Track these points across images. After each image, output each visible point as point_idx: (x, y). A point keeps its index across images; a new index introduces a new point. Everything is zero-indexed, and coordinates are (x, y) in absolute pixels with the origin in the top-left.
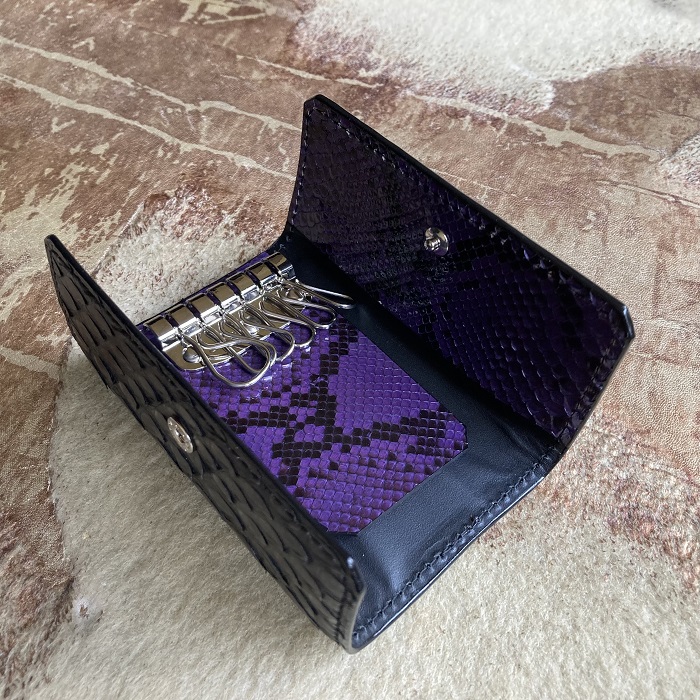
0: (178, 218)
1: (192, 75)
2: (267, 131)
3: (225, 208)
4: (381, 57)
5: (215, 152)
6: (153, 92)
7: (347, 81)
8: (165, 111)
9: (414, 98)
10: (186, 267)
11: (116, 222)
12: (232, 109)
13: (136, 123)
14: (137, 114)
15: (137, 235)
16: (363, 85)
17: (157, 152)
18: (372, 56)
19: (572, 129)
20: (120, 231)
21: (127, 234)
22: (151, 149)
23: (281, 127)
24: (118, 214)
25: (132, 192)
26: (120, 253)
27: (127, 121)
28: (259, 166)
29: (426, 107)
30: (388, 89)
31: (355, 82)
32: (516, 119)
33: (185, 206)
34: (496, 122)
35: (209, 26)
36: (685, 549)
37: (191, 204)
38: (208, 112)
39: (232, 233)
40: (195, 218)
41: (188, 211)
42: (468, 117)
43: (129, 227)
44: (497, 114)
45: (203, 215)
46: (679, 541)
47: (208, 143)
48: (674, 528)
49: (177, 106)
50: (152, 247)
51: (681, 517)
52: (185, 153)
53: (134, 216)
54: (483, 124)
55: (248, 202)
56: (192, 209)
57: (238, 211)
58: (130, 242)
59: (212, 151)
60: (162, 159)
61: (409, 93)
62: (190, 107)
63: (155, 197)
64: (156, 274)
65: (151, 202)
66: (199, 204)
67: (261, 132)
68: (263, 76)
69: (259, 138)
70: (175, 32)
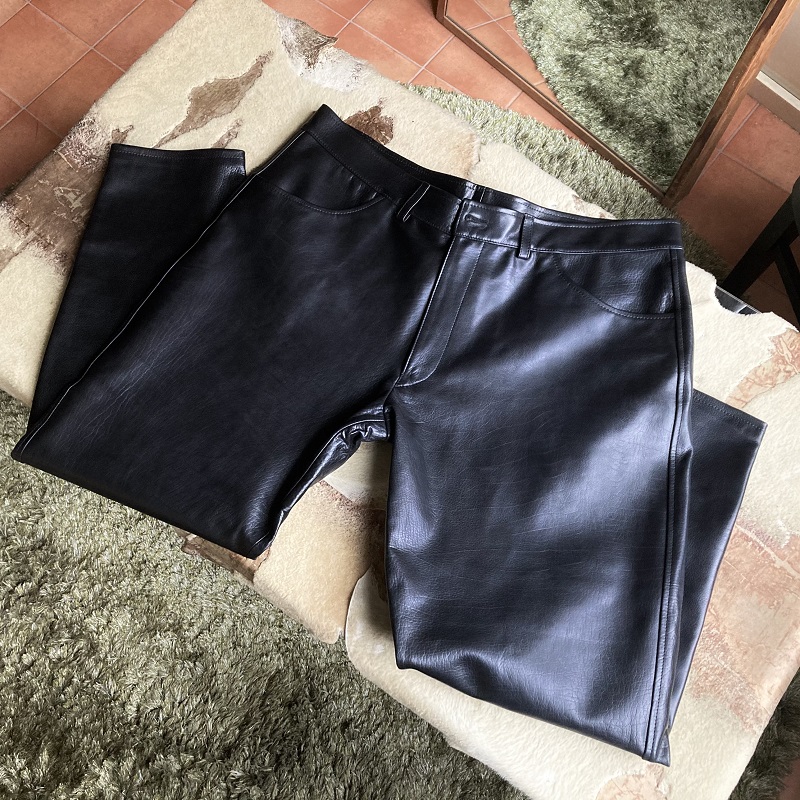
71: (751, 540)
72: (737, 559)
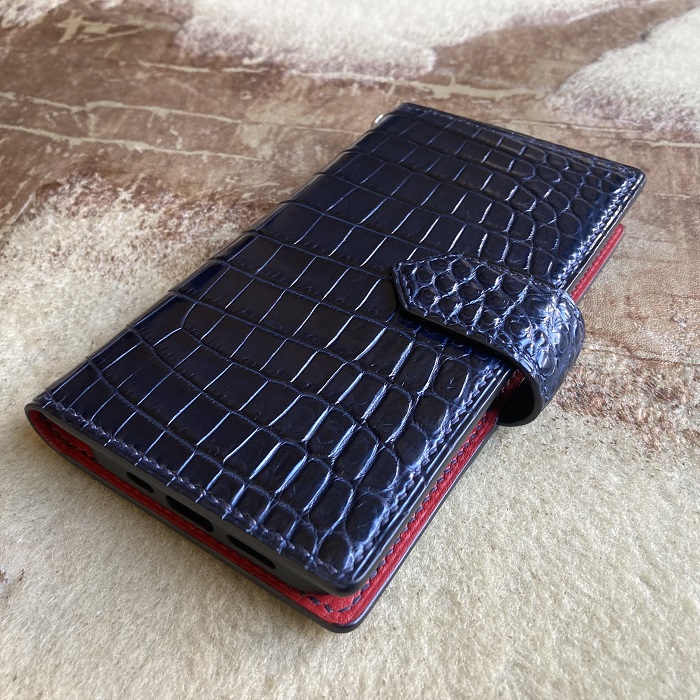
0: (72, 200)
1: (75, 82)
2: (157, 119)
3: (120, 186)
4: (263, 47)
5: (105, 142)
6: (37, 101)
7: (233, 70)
8: (51, 115)
9: (300, 76)
10: (85, 240)
11: (7, 212)
12: (119, 105)
13: (21, 128)
14: (21, 120)
15: (30, 220)
16: (248, 71)
17: (45, 150)
18: (254, 47)
19: (457, 82)
20: (13, 220)
21: (20, 221)
22: (38, 147)
23: (170, 114)
24: (10, 205)
25: (22, 185)
26: (13, 237)
27: (11, 128)
28: (152, 148)
29: (313, 81)
30: (274, 71)
31: (240, 69)
32: (402, 81)
33: (78, 190)
34: (383, 86)
35: (88, 44)
36: (640, 414)
37: (85, 187)
38: (94, 111)
39: (130, 206)
40: (90, 198)
41: (82, 194)
42: (356, 86)
43: (22, 215)
44: (383, 79)
45: (98, 194)
46: (632, 410)
47: (98, 135)
48: (625, 399)
49: (63, 109)
50: (47, 228)
51: (630, 387)
52: (75, 146)
53: (26, 205)
54: (370, 89)
55: (144, 179)
56: (86, 191)
57: (134, 187)
58: (23, 227)
59: (102, 141)
60: (51, 155)
61: (294, 72)
62: (75, 109)
63: (46, 187)
64: (53, 250)
65: (43, 192)
66: (93, 187)
67: (151, 120)
68: (147, 75)
69: (149, 125)
70: (54, 51)
71: (351, 82)
72: (343, 117)
